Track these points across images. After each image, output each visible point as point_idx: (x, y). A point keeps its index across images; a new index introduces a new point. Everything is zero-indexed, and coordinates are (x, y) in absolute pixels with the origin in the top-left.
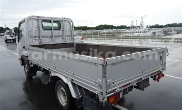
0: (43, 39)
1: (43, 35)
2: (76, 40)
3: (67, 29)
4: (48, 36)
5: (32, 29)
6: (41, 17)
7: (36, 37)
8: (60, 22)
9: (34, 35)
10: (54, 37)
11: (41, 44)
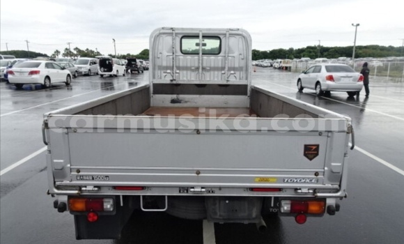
0: (181, 72)
1: (181, 65)
2: (341, 82)
3: (236, 54)
4: (191, 67)
5: (161, 53)
6: (178, 29)
7: (167, 68)
8: (221, 37)
9: (164, 64)
10: (200, 70)
11: (174, 82)
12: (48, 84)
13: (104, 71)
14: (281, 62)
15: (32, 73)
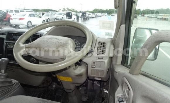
12: (30, 25)
13: (68, 19)
14: (162, 15)
15: (20, 19)
